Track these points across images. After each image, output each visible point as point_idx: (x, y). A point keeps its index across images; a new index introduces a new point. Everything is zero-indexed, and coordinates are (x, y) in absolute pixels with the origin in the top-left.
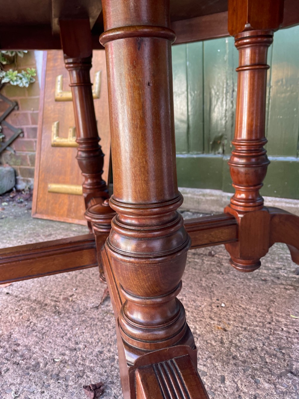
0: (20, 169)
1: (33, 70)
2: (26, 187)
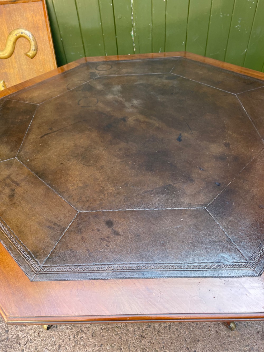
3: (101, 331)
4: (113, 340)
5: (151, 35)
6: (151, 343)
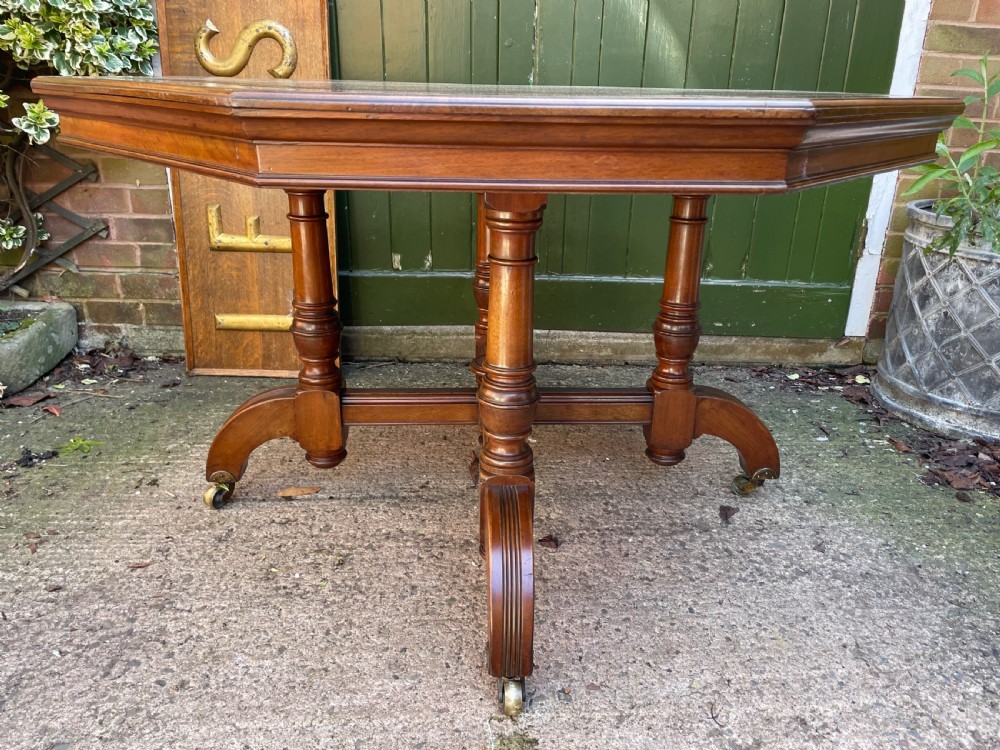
0: (89, 305)
2: (107, 343)
3: (407, 625)
4: (437, 642)
6: (545, 650)
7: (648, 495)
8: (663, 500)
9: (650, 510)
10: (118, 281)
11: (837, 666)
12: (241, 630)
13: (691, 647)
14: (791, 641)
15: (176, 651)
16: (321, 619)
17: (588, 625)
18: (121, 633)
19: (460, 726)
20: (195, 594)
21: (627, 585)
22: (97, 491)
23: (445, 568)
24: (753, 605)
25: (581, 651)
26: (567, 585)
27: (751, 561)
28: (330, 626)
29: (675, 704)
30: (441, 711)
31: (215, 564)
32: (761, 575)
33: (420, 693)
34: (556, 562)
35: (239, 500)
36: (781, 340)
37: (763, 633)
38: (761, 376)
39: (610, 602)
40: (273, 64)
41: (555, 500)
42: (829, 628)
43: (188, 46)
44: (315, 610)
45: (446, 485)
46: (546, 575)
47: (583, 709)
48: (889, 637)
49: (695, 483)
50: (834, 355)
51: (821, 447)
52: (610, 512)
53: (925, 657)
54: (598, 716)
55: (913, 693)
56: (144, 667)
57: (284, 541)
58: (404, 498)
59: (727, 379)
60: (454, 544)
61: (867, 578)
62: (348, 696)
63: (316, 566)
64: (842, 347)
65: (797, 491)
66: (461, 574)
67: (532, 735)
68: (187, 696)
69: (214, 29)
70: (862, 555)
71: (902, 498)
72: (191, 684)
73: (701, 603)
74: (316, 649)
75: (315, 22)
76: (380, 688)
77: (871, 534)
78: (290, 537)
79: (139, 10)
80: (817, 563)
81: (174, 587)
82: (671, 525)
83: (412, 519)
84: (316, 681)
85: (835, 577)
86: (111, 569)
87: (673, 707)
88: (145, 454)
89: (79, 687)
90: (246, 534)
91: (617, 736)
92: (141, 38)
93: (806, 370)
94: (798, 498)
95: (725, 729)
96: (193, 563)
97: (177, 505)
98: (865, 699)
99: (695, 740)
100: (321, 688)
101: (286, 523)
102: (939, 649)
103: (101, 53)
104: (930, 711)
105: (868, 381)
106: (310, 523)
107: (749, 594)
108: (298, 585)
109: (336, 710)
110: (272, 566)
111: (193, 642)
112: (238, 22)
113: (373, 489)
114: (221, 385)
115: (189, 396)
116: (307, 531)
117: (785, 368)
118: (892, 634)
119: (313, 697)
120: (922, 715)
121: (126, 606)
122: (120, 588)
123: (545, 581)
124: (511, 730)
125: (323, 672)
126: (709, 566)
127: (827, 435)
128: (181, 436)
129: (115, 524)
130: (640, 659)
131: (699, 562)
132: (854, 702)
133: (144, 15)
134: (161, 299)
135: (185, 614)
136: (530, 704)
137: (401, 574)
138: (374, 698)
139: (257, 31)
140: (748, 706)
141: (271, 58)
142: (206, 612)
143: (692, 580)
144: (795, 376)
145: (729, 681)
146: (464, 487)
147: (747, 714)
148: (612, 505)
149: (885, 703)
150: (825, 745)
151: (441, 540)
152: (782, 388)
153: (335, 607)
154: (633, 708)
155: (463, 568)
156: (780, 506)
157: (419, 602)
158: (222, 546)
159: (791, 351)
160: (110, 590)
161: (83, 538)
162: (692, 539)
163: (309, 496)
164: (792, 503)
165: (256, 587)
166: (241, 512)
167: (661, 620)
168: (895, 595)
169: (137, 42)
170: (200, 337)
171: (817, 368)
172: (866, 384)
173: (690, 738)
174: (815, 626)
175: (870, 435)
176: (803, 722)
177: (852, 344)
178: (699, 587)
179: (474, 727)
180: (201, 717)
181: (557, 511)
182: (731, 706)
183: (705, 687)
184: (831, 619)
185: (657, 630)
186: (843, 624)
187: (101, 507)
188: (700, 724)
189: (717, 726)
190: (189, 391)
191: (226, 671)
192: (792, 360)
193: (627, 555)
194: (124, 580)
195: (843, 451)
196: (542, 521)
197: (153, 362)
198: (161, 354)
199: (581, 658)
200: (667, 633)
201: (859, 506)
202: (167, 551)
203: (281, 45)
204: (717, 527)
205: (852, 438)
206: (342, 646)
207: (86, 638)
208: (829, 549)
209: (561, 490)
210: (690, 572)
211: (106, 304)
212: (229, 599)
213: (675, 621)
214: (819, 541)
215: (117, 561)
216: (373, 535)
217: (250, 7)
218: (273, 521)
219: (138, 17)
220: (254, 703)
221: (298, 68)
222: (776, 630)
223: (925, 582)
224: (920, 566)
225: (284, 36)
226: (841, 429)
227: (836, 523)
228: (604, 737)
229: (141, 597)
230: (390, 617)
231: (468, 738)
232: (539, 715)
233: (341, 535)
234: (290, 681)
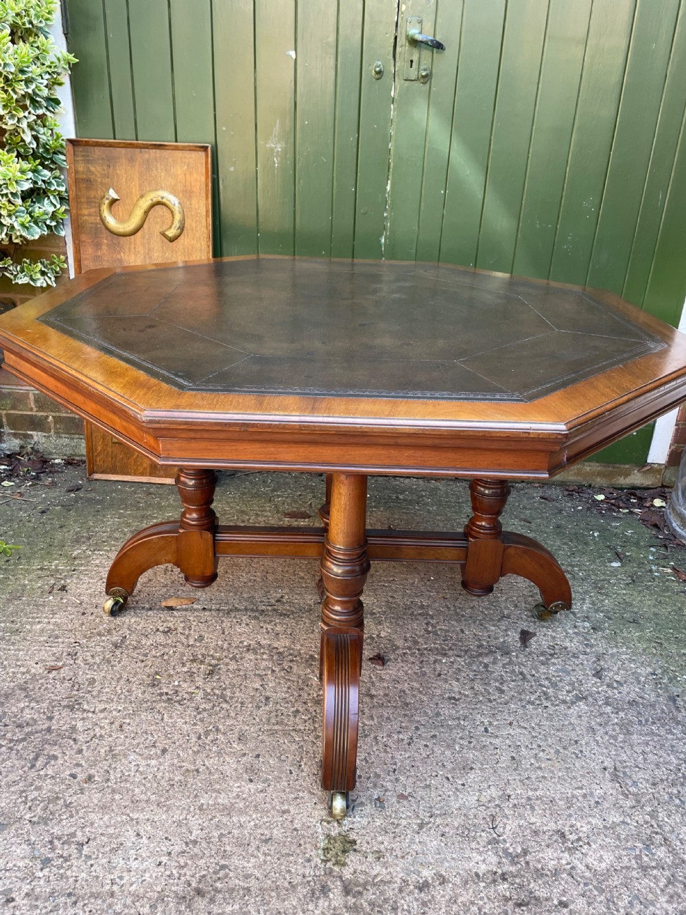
0: (7, 415)
1: (62, 257)
2: (22, 447)
3: (260, 734)
4: (283, 750)
5: (415, 245)
6: (367, 762)
7: (463, 616)
8: (474, 622)
9: (462, 631)
10: (32, 397)
11: (596, 787)
12: (133, 731)
13: (483, 765)
14: (562, 762)
15: (84, 748)
16: (195, 724)
17: (403, 740)
18: (42, 730)
19: (298, 826)
20: (98, 696)
21: (437, 704)
22: (19, 594)
23: (293, 681)
24: (537, 727)
25: (395, 764)
26: (389, 702)
27: (540, 685)
28: (201, 731)
29: (465, 815)
30: (284, 812)
31: (112, 669)
32: (546, 699)
33: (269, 795)
34: (382, 679)
35: (131, 608)
36: (591, 464)
37: (541, 753)
38: (572, 495)
39: (423, 719)
40: (165, 227)
41: (386, 618)
42: (595, 751)
43: (93, 210)
44: (190, 715)
45: (297, 599)
46: (373, 692)
47: (393, 816)
48: (642, 762)
49: (503, 605)
50: (637, 478)
51: (614, 573)
52: (429, 632)
53: (668, 782)
54: (404, 822)
55: (653, 814)
56: (60, 761)
57: (167, 650)
58: (263, 611)
59: (542, 498)
60: (301, 658)
61: (633, 705)
62: (214, 795)
63: (192, 674)
64: (645, 472)
65: (587, 617)
66: (306, 688)
67: (353, 836)
68: (93, 789)
69: (116, 197)
70: (632, 683)
71: (674, 628)
72: (96, 778)
73: (495, 723)
74: (190, 752)
75: (200, 193)
76: (239, 789)
77: (643, 663)
78: (171, 646)
79: (53, 181)
80: (594, 689)
81: (82, 689)
82: (479, 647)
83: (268, 632)
84: (191, 780)
85: (607, 704)
86: (33, 671)
87: (463, 817)
88: (55, 559)
89: (12, 777)
90: (136, 641)
91: (417, 840)
92: (55, 206)
93: (611, 491)
94: (587, 624)
95: (501, 838)
96: (95, 667)
97: (82, 611)
98: (615, 818)
99: (477, 847)
100: (194, 786)
101: (168, 631)
102: (680, 775)
103: (23, 225)
104: (664, 831)
105: (664, 504)
106: (187, 633)
107: (534, 716)
108: (177, 691)
109: (205, 807)
110: (157, 673)
111: (97, 741)
112: (136, 191)
113: (238, 601)
114: (115, 491)
115: (89, 500)
116: (184, 640)
117: (594, 487)
118: (645, 759)
119: (188, 794)
120: (657, 833)
121: (45, 705)
122: (40, 688)
123: (372, 697)
124: (337, 831)
125: (195, 773)
126: (505, 688)
127: (621, 560)
128: (84, 542)
129: (34, 627)
130: (441, 773)
131: (497, 684)
132: (604, 820)
133: (58, 186)
134: (67, 413)
135: (90, 715)
136: (353, 810)
137: (257, 685)
138: (234, 798)
139: (152, 200)
140: (521, 819)
141: (163, 222)
142: (106, 713)
143: (490, 701)
144: (601, 497)
145: (509, 796)
146: (311, 602)
147: (520, 826)
148: (432, 625)
149: (629, 821)
150: (576, 856)
151: (291, 654)
152: (588, 509)
153: (206, 715)
154: (431, 817)
155: (306, 682)
156: (570, 631)
157: (271, 712)
158: (118, 652)
159: (599, 474)
160: (32, 690)
161: (9, 640)
162: (494, 663)
163: (187, 606)
164: (581, 629)
165: (145, 692)
166: (133, 620)
167: (461, 738)
168: (654, 723)
169: (51, 209)
170: (99, 448)
171: (622, 489)
172: (662, 507)
173: (474, 845)
174: (584, 750)
175: (657, 561)
176: (563, 835)
177: (654, 470)
178: (495, 708)
179: (309, 827)
180: (104, 807)
181: (386, 629)
182: (508, 819)
183: (490, 801)
184: (598, 743)
185: (457, 747)
186: (606, 748)
187: (22, 611)
188: (483, 834)
189: (495, 835)
190: (88, 495)
191: (122, 768)
192: (600, 481)
193: (439, 675)
194: (43, 681)
195: (632, 577)
196: (373, 638)
197: (59, 464)
198: (65, 457)
199: (395, 770)
200: (465, 751)
201: (637, 634)
202: (76, 655)
203: (172, 212)
204: (517, 650)
205: (641, 565)
206: (210, 750)
207: (16, 733)
208: (606, 676)
209: (390, 608)
210: (489, 693)
211: (22, 415)
212: (124, 703)
213: (473, 740)
214: (599, 668)
215: (37, 663)
216: (237, 647)
217: (146, 179)
218: (158, 630)
219: (53, 189)
220: (143, 797)
221: (185, 231)
222: (552, 751)
223: (680, 712)
224: (678, 696)
225: (174, 205)
226: (634, 555)
227: (615, 650)
228: (407, 841)
229: (56, 698)
230: (248, 725)
231: (304, 836)
232: (359, 819)
233: (212, 645)
234: (170, 779)
